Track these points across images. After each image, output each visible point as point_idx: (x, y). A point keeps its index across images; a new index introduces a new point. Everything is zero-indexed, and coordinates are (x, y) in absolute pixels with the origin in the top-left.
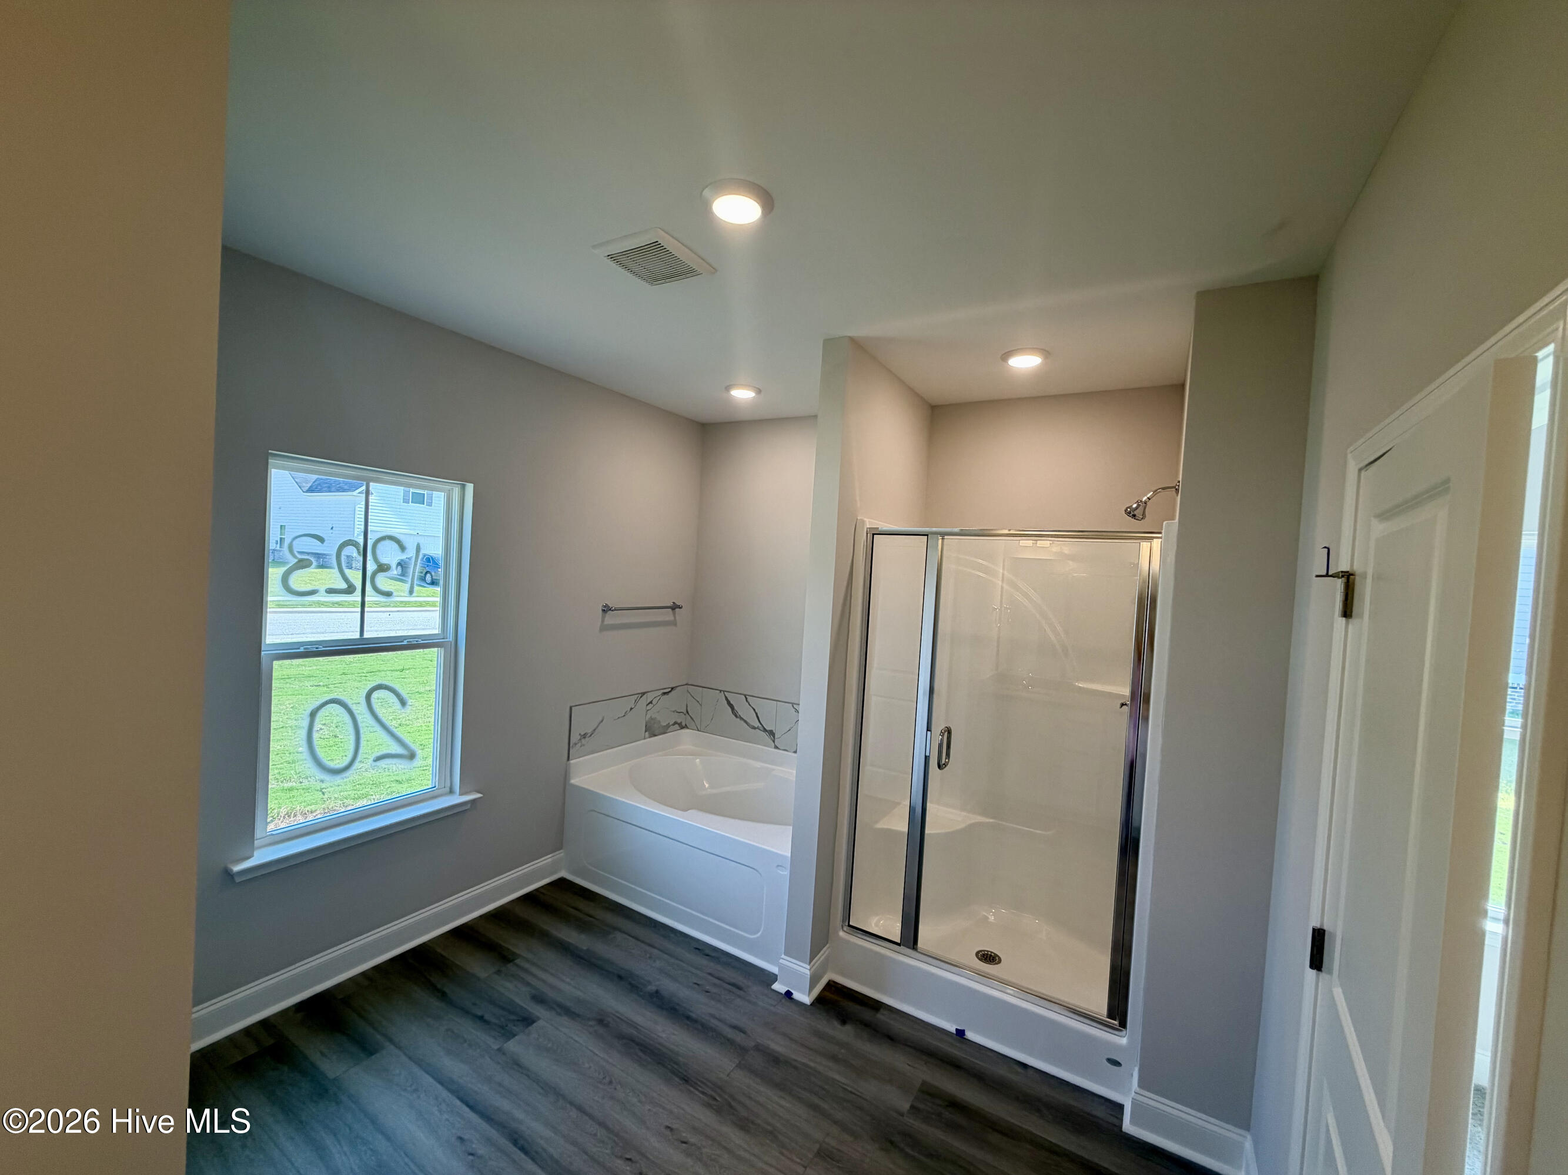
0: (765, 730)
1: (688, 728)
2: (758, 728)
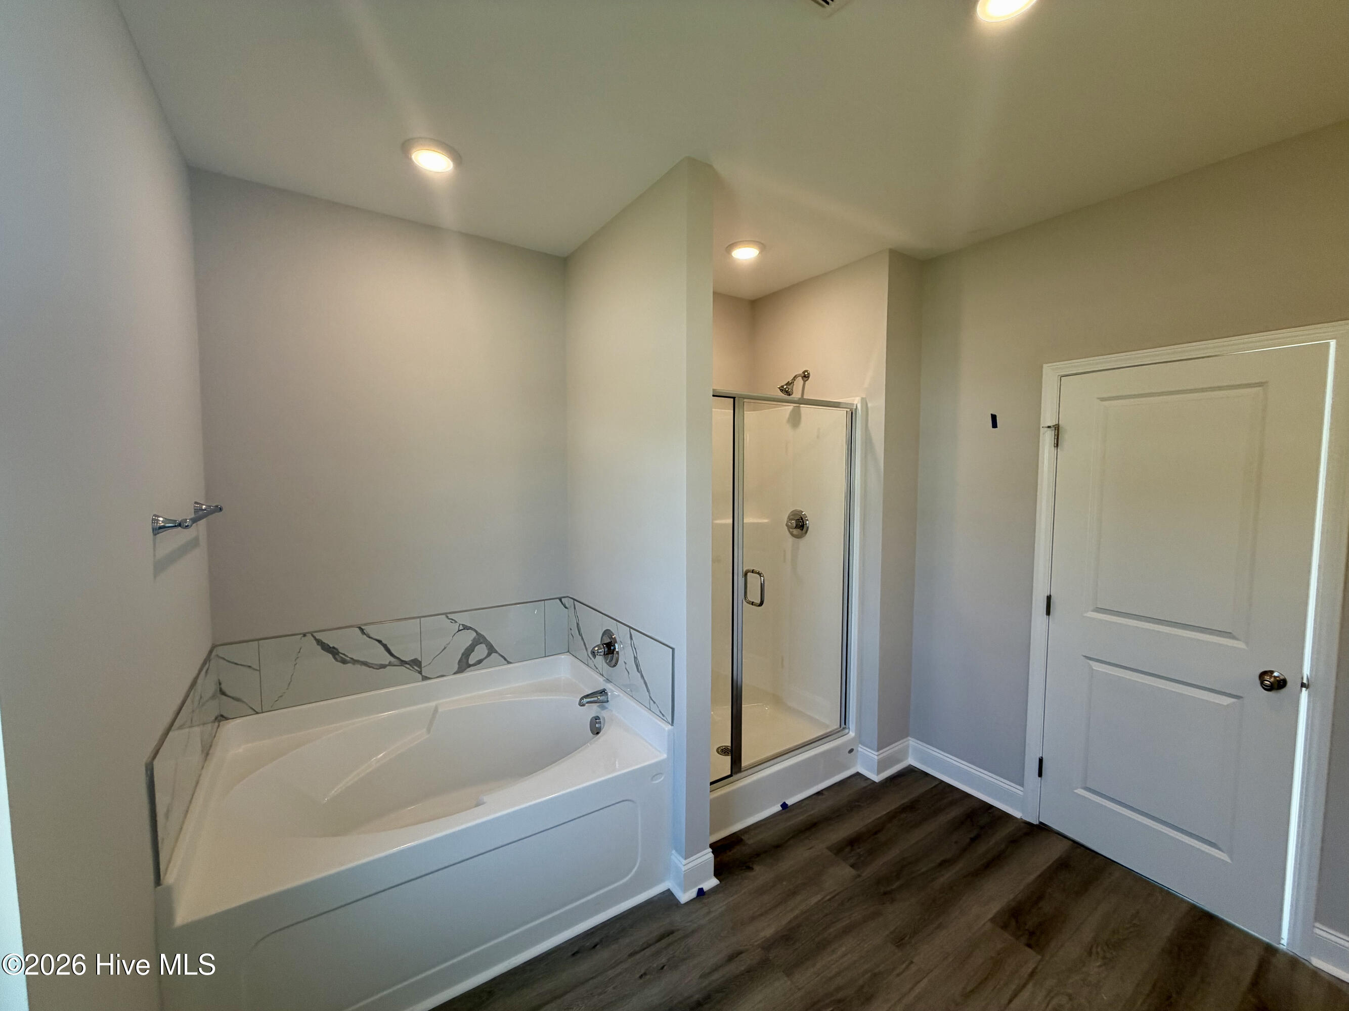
0: (403, 663)
2: (390, 664)
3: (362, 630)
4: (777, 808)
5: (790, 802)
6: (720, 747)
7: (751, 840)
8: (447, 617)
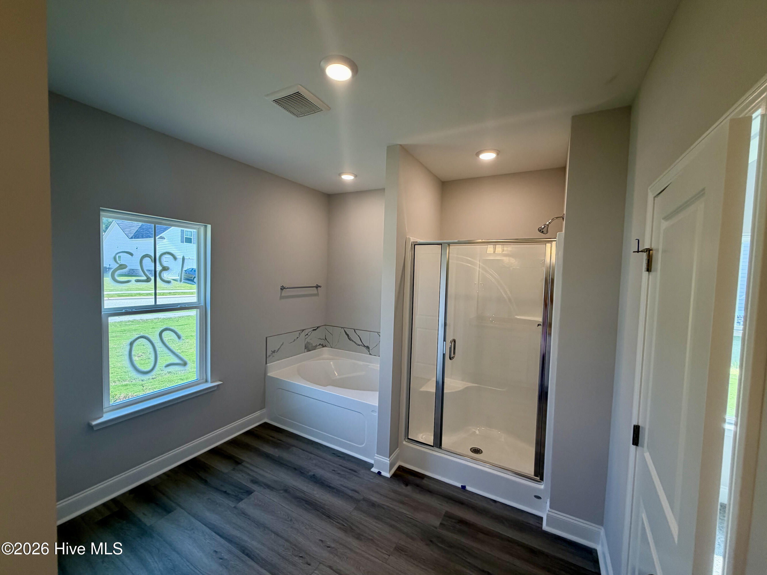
0: (364, 346)
1: (326, 347)
2: (361, 345)
3: (355, 331)
4: (459, 485)
5: (468, 488)
6: (472, 448)
7: (425, 481)
8: (378, 334)
